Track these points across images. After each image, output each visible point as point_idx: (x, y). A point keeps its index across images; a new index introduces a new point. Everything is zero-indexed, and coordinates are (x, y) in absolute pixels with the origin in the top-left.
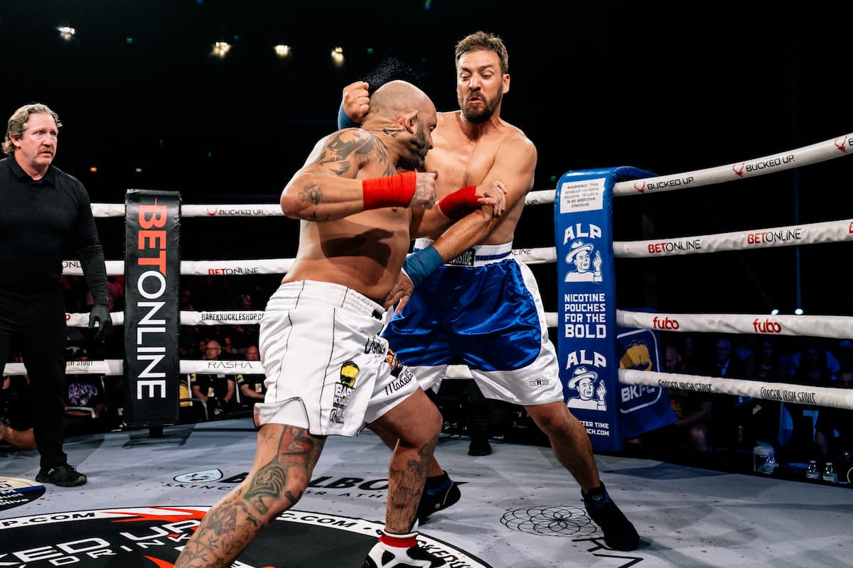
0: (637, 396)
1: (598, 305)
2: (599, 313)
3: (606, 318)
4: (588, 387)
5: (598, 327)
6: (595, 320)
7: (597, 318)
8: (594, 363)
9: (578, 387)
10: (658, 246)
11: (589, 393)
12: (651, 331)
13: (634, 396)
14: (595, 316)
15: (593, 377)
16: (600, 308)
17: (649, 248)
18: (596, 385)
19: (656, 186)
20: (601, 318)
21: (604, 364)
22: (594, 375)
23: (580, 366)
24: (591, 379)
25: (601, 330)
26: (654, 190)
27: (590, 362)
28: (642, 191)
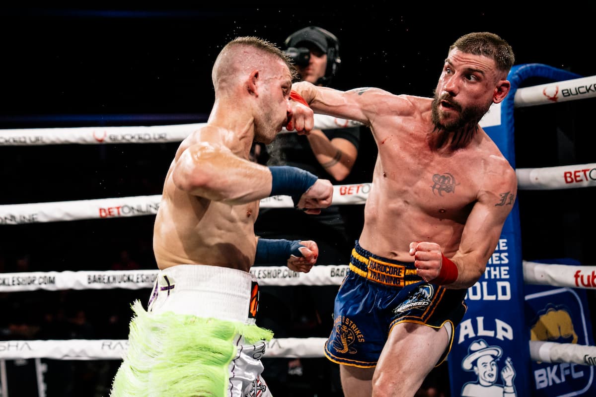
0: (558, 381)
1: (498, 254)
2: (500, 265)
3: (509, 272)
4: (489, 367)
5: (500, 284)
6: (495, 276)
7: (497, 273)
8: (496, 334)
9: (475, 368)
10: (577, 174)
11: (491, 376)
12: (573, 292)
13: (553, 381)
14: (495, 270)
15: (495, 353)
16: (501, 259)
17: (566, 177)
18: (501, 366)
19: (574, 92)
20: (503, 273)
21: (510, 335)
22: (497, 351)
23: (477, 339)
24: (493, 356)
25: (504, 288)
26: (571, 98)
27: (491, 334)
28: (554, 98)
